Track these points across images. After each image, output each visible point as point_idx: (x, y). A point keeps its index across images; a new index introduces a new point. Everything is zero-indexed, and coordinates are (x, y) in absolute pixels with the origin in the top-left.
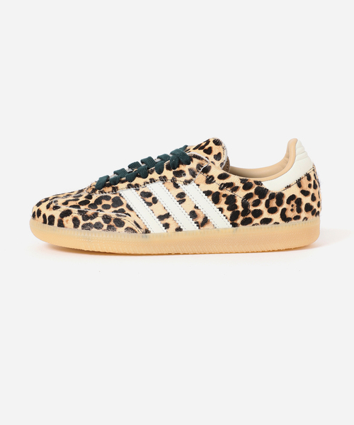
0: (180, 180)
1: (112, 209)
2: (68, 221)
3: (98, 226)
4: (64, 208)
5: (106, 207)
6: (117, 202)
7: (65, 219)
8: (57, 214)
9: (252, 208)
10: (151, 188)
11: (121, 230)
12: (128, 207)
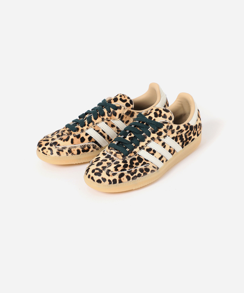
0: (161, 137)
1: (140, 164)
2: (124, 179)
3: (139, 175)
4: (119, 173)
5: (137, 164)
6: (140, 159)
7: (122, 178)
8: (117, 177)
9: (188, 137)
10: (150, 146)
11: (149, 173)
12: (145, 160)
